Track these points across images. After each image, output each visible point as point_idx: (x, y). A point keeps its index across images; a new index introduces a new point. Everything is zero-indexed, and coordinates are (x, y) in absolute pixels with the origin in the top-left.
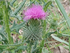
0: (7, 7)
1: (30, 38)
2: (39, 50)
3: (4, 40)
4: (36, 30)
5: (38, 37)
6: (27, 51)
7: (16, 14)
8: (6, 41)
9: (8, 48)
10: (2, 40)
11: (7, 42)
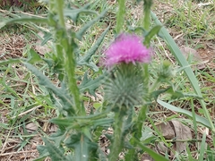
0: (70, 43)
1: (119, 101)
2: (138, 127)
3: (67, 108)
4: (131, 85)
5: (135, 99)
6: (114, 128)
7: (88, 61)
8: (71, 111)
9: (74, 124)
10: (64, 109)
11: (74, 112)
